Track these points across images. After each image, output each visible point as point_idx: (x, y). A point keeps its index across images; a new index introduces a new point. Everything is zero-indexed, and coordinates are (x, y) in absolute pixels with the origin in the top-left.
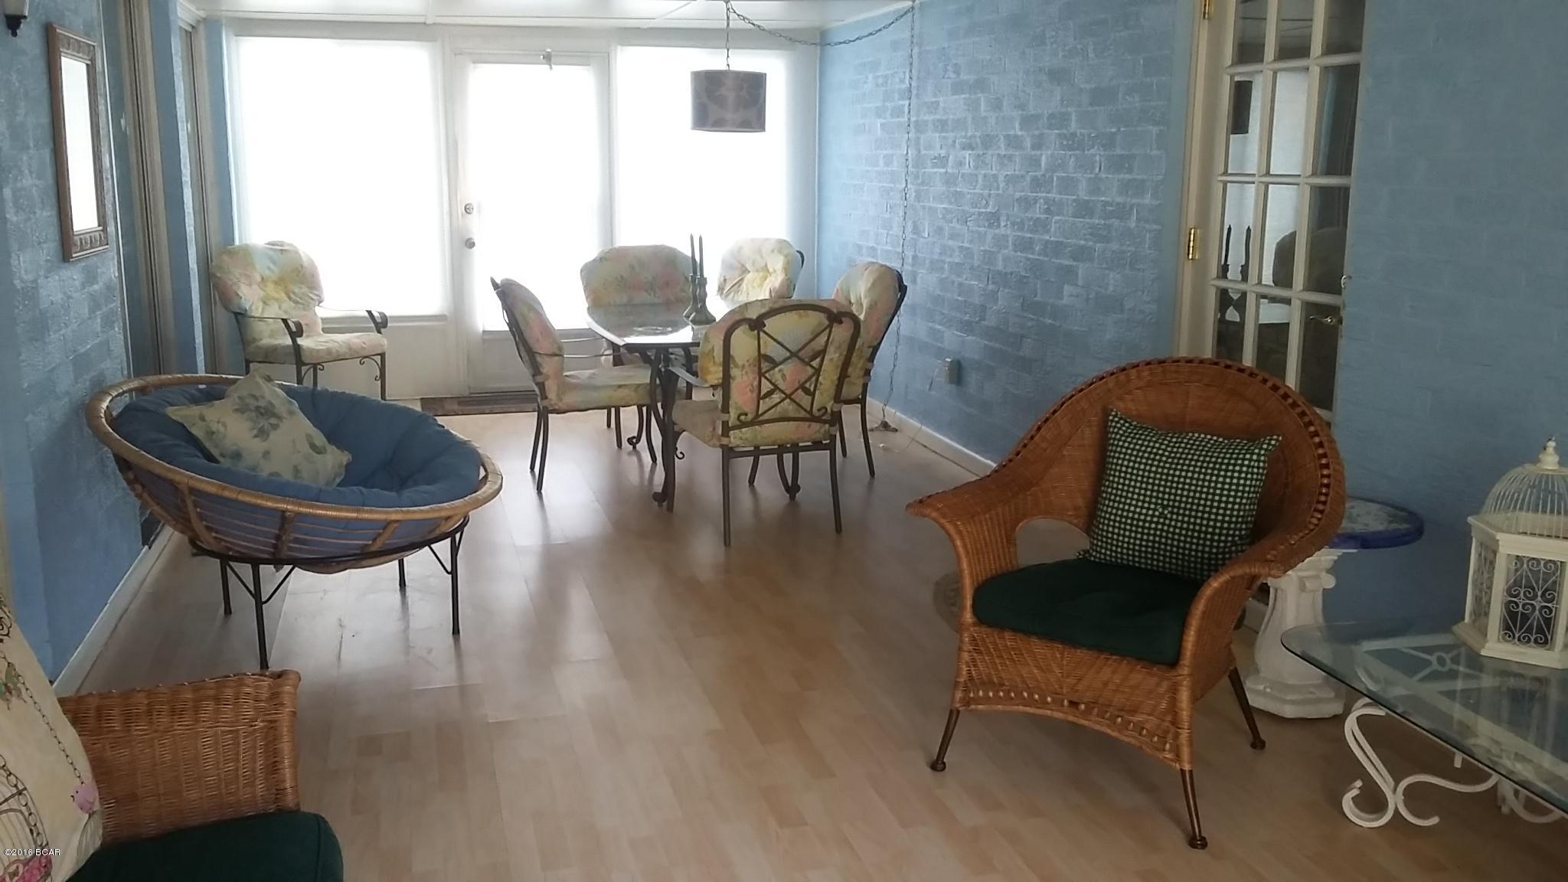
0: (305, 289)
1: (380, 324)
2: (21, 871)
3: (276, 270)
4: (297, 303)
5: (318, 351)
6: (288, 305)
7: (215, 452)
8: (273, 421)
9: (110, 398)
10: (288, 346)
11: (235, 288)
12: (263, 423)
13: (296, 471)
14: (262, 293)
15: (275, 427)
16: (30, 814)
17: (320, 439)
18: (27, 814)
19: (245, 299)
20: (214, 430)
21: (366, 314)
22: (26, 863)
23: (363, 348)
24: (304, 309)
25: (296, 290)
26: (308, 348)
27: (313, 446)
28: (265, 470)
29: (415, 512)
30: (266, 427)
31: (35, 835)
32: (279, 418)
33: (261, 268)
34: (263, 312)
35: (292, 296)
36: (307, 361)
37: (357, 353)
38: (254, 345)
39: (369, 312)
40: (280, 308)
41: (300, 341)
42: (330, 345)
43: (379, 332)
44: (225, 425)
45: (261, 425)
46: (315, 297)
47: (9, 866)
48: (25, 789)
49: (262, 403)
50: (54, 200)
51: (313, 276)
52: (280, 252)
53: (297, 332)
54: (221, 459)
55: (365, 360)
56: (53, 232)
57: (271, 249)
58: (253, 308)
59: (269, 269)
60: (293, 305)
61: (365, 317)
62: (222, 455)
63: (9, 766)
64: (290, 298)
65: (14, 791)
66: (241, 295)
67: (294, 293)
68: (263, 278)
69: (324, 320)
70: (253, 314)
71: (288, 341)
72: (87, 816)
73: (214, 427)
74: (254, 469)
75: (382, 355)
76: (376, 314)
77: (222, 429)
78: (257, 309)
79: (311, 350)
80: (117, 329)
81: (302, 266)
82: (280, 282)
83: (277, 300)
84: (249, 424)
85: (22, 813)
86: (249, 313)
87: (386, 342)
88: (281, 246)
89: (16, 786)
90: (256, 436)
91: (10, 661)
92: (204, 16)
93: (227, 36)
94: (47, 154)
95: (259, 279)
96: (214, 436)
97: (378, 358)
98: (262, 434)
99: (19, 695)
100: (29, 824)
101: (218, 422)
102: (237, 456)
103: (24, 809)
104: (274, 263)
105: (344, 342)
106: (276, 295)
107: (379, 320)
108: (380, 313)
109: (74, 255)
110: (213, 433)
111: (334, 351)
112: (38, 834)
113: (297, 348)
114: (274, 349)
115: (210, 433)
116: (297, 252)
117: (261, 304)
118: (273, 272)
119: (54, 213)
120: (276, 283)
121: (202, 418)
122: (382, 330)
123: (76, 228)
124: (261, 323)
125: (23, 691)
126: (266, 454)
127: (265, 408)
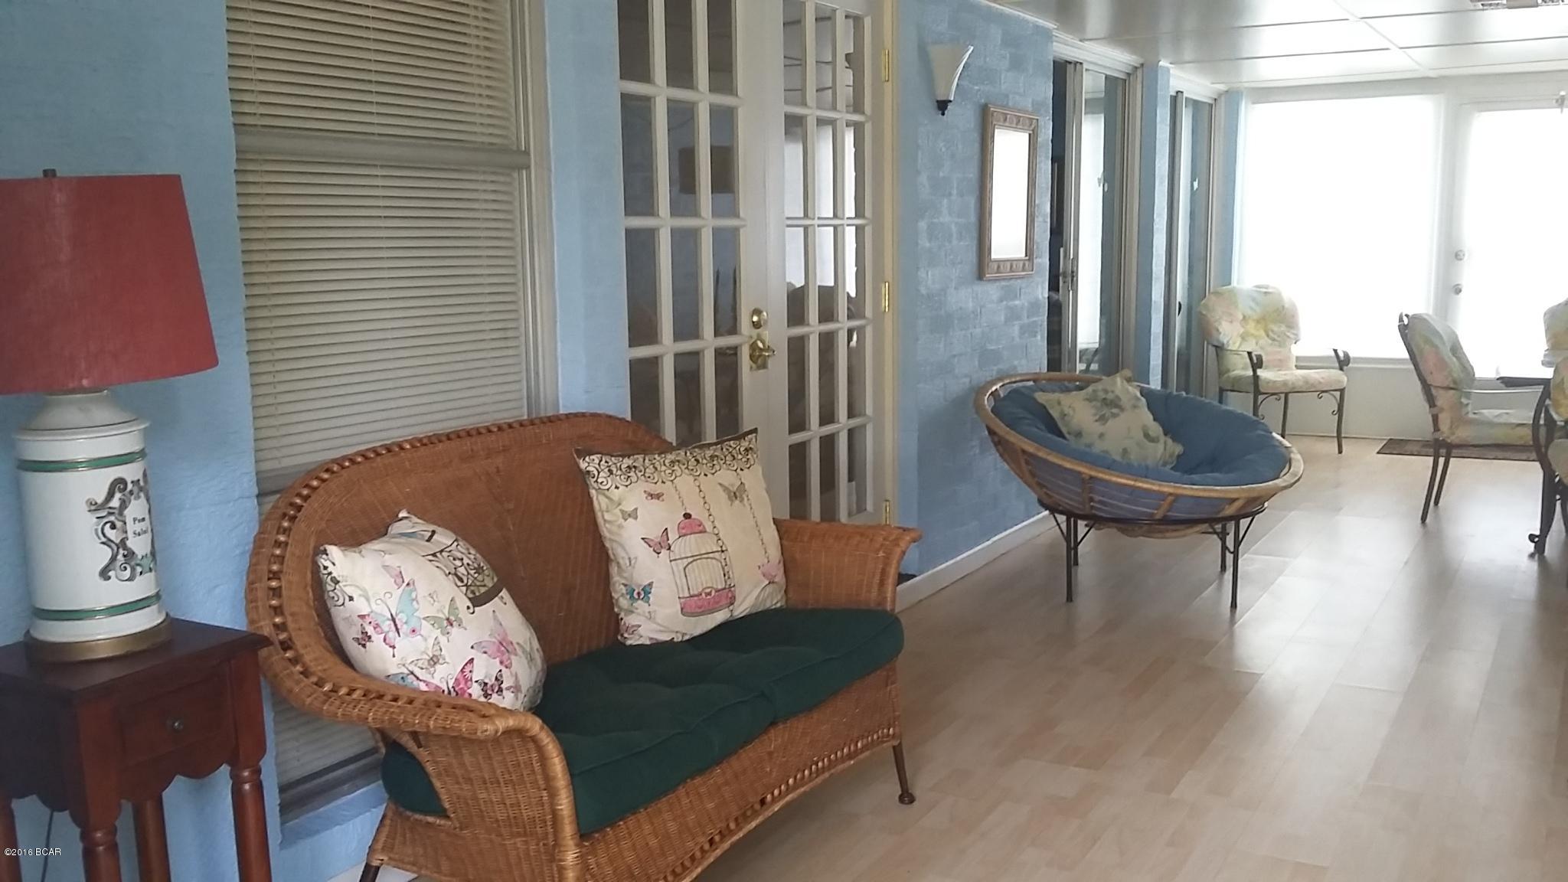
0: (1283, 328)
1: (1343, 362)
2: (713, 593)
3: (1258, 309)
4: (1274, 340)
5: (1275, 382)
6: (1265, 341)
7: (1064, 430)
8: (1115, 411)
9: (1001, 384)
10: (1248, 377)
11: (1216, 324)
12: (1106, 411)
13: (1125, 451)
14: (1242, 330)
15: (1114, 416)
16: (726, 565)
17: (1156, 429)
18: (724, 564)
19: (1224, 335)
20: (1066, 412)
21: (1333, 354)
22: (717, 591)
23: (1320, 383)
24: (1280, 346)
25: (1275, 329)
26: (1265, 379)
27: (1147, 436)
28: (1099, 447)
29: (1185, 488)
30: (1107, 415)
31: (726, 577)
32: (1122, 409)
33: (1244, 307)
34: (1239, 347)
35: (1271, 333)
36: (1262, 390)
37: (1315, 387)
38: (1226, 375)
39: (1335, 351)
40: (1257, 344)
41: (1259, 372)
42: (1287, 378)
43: (1341, 369)
44: (1074, 410)
45: (1103, 413)
46: (1292, 336)
47: (705, 588)
48: (727, 550)
49: (1110, 396)
50: (975, 234)
51: (1293, 316)
52: (1264, 293)
53: (1257, 363)
54: (1067, 436)
55: (1323, 394)
56: (972, 257)
57: (1257, 291)
58: (1231, 342)
59: (1251, 308)
60: (1270, 342)
61: (1331, 357)
62: (1069, 433)
63: (721, 535)
64: (1268, 336)
65: (720, 549)
66: (1221, 330)
67: (1272, 331)
68: (1244, 317)
69: (1298, 358)
70: (1230, 348)
71: (1250, 373)
72: (767, 582)
73: (1066, 410)
74: (1089, 446)
75: (1342, 391)
76: (1341, 355)
77: (1071, 412)
78: (1234, 343)
79: (1268, 382)
80: (1039, 337)
81: (1283, 307)
82: (1262, 321)
83: (1255, 337)
84: (1093, 411)
85: (721, 563)
86: (1226, 346)
87: (1346, 379)
88: (1266, 288)
89: (721, 547)
90: (1096, 421)
91: (743, 481)
92: (1226, 89)
93: (1246, 103)
94: (972, 201)
95: (1241, 317)
96: (1066, 418)
97: (1338, 394)
98: (1102, 419)
99: (742, 501)
100: (723, 569)
101: (1070, 407)
102: (1079, 434)
103: (723, 561)
104: (1257, 304)
105: (1301, 376)
106: (1256, 333)
107: (1342, 358)
108: (1344, 352)
109: (987, 276)
110: (1065, 415)
111: (1290, 383)
112: (729, 578)
113: (1256, 377)
114: (1239, 379)
115: (1064, 415)
116: (1280, 294)
117: (1239, 340)
118: (1255, 311)
119: (975, 242)
120: (1258, 322)
121: (1059, 403)
122: (1345, 368)
123: (994, 256)
124: (1236, 356)
125: (746, 499)
126: (1101, 436)
127: (1112, 401)
